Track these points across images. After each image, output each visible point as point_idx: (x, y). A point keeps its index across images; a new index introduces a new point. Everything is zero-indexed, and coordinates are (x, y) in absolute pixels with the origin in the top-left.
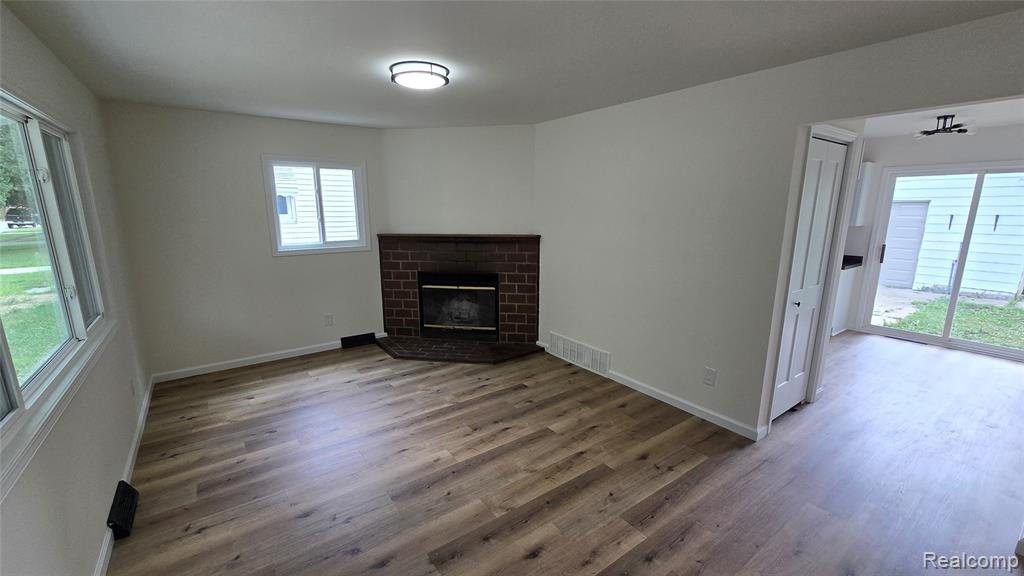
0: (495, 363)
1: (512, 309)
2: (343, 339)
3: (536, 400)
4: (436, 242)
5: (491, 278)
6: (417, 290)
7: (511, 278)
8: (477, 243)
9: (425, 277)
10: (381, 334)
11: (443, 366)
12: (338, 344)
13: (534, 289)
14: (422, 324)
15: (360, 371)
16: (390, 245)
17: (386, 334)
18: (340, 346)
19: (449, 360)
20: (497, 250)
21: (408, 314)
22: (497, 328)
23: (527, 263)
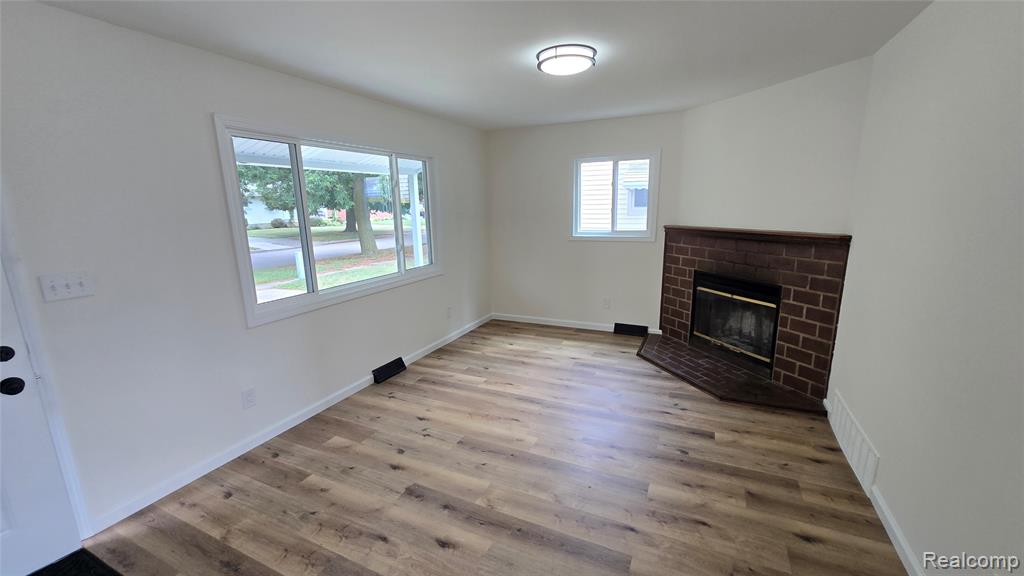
0: (722, 398)
1: (794, 339)
2: (616, 324)
3: (692, 454)
4: (717, 238)
5: (772, 292)
6: (691, 291)
7: (798, 296)
8: (760, 241)
9: (701, 278)
10: (655, 329)
11: (667, 378)
12: (611, 328)
13: (830, 319)
14: (692, 331)
15: (596, 354)
16: (677, 237)
17: (660, 332)
18: (612, 330)
19: (677, 375)
20: (784, 253)
21: (680, 315)
22: (772, 361)
23: (825, 277)
